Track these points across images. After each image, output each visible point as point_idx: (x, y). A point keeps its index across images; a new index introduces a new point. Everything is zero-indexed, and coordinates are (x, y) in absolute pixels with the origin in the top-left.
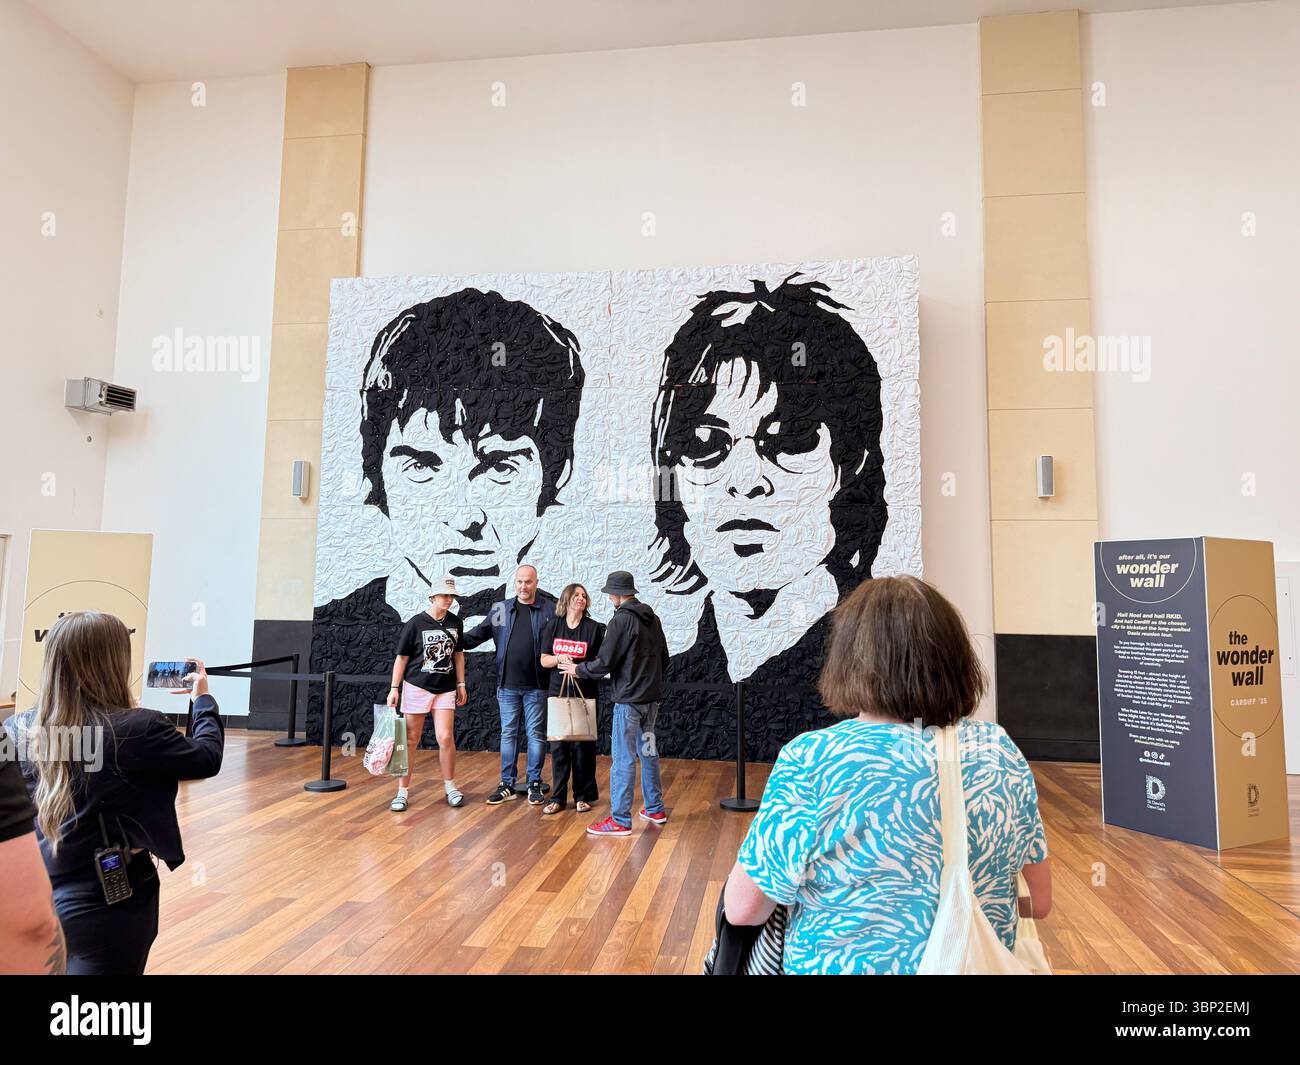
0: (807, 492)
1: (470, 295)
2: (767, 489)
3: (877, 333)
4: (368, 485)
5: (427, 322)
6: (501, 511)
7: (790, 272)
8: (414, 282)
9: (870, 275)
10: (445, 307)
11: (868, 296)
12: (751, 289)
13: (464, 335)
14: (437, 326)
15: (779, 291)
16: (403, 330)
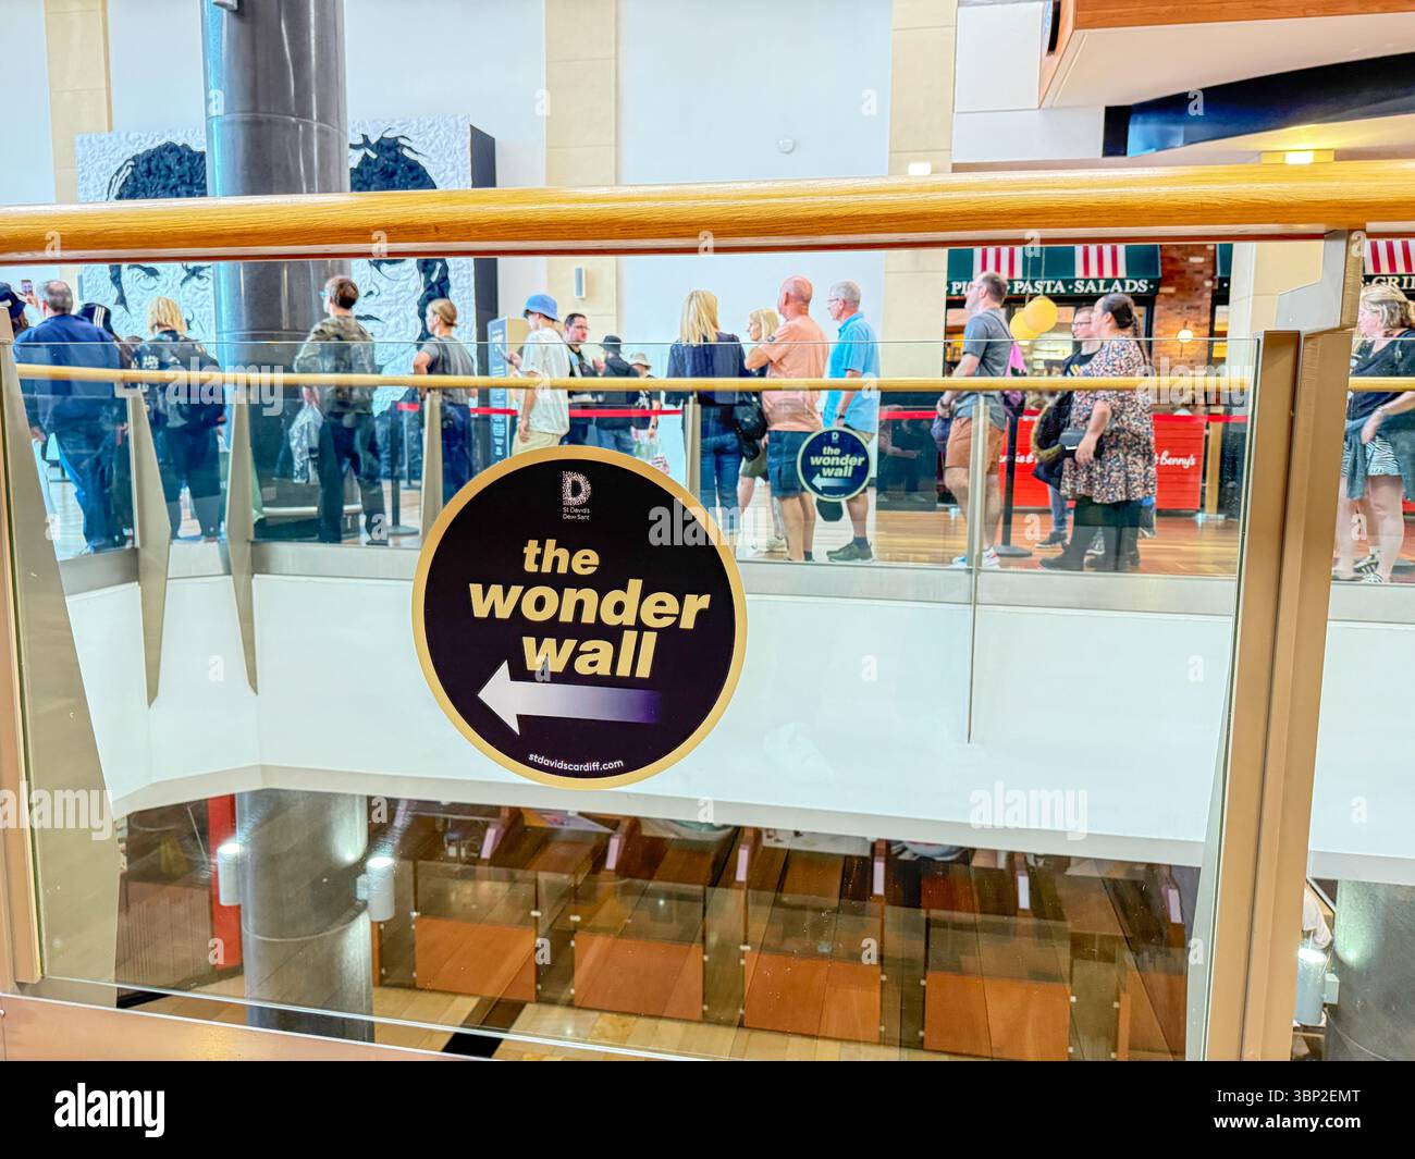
0: (403, 293)
1: (171, 148)
2: (376, 292)
3: (442, 175)
4: (115, 292)
5: (143, 167)
6: (203, 310)
7: (384, 127)
8: (131, 137)
9: (438, 130)
10: (153, 156)
11: (437, 146)
12: (361, 141)
13: (168, 177)
14: (149, 172)
15: (378, 143)
16: (127, 174)
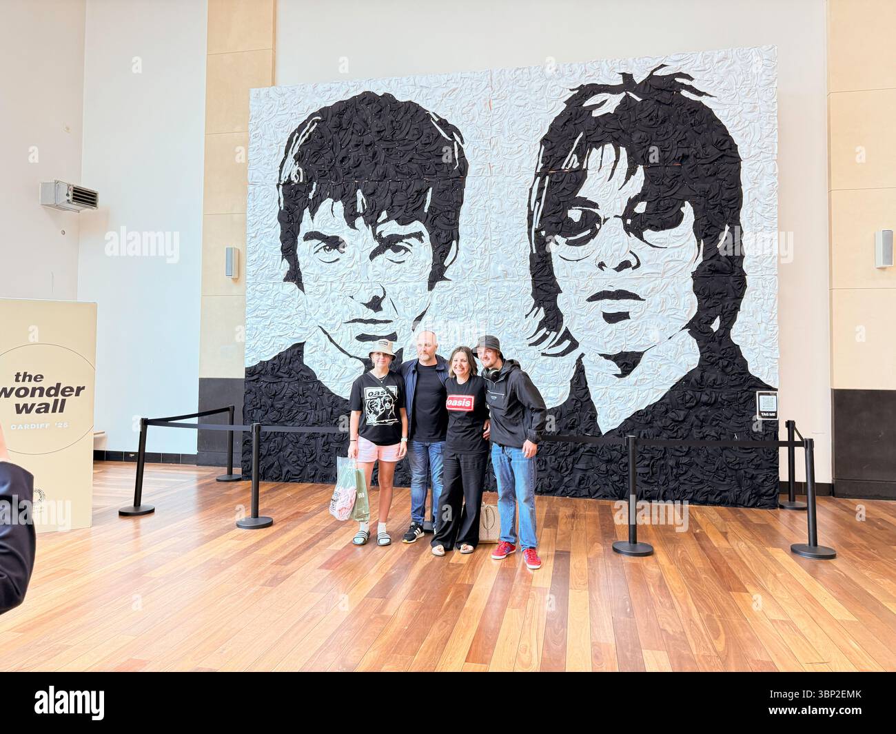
0: (671, 264)
1: (368, 98)
2: (634, 263)
3: (738, 118)
4: (286, 265)
5: (330, 124)
6: (397, 286)
7: (656, 64)
8: (320, 88)
9: (731, 64)
10: (346, 109)
11: (730, 84)
12: (619, 81)
13: (363, 133)
14: (339, 126)
15: (645, 82)
16: (311, 130)
